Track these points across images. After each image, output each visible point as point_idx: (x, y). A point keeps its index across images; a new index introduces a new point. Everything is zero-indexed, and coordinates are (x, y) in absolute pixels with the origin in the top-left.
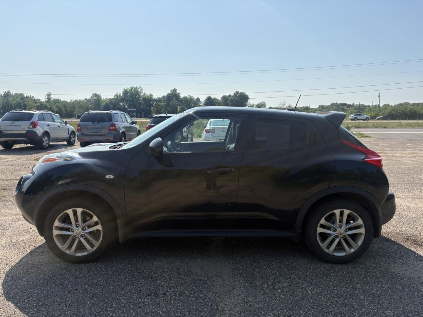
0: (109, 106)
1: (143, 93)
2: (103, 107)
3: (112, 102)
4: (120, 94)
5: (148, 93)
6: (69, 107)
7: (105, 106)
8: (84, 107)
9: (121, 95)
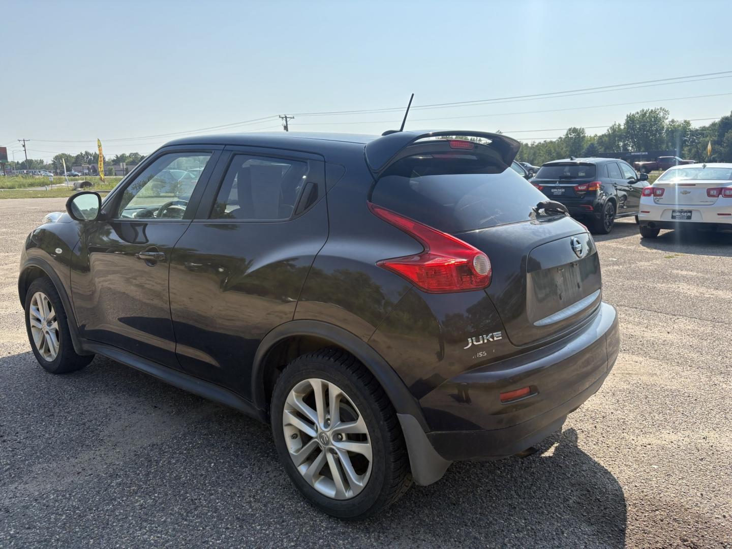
0: (596, 149)
1: (670, 119)
2: (584, 150)
3: (602, 142)
4: (619, 125)
5: (680, 119)
6: (527, 153)
7: (588, 148)
8: (554, 153)
9: (622, 127)
